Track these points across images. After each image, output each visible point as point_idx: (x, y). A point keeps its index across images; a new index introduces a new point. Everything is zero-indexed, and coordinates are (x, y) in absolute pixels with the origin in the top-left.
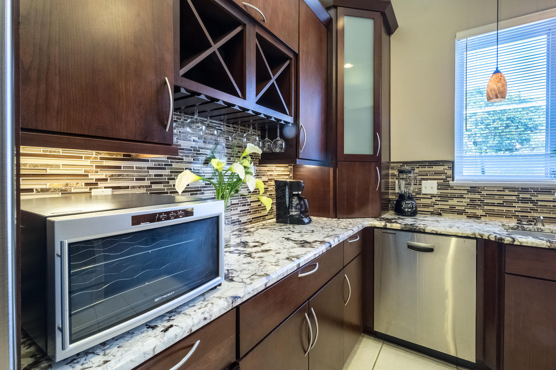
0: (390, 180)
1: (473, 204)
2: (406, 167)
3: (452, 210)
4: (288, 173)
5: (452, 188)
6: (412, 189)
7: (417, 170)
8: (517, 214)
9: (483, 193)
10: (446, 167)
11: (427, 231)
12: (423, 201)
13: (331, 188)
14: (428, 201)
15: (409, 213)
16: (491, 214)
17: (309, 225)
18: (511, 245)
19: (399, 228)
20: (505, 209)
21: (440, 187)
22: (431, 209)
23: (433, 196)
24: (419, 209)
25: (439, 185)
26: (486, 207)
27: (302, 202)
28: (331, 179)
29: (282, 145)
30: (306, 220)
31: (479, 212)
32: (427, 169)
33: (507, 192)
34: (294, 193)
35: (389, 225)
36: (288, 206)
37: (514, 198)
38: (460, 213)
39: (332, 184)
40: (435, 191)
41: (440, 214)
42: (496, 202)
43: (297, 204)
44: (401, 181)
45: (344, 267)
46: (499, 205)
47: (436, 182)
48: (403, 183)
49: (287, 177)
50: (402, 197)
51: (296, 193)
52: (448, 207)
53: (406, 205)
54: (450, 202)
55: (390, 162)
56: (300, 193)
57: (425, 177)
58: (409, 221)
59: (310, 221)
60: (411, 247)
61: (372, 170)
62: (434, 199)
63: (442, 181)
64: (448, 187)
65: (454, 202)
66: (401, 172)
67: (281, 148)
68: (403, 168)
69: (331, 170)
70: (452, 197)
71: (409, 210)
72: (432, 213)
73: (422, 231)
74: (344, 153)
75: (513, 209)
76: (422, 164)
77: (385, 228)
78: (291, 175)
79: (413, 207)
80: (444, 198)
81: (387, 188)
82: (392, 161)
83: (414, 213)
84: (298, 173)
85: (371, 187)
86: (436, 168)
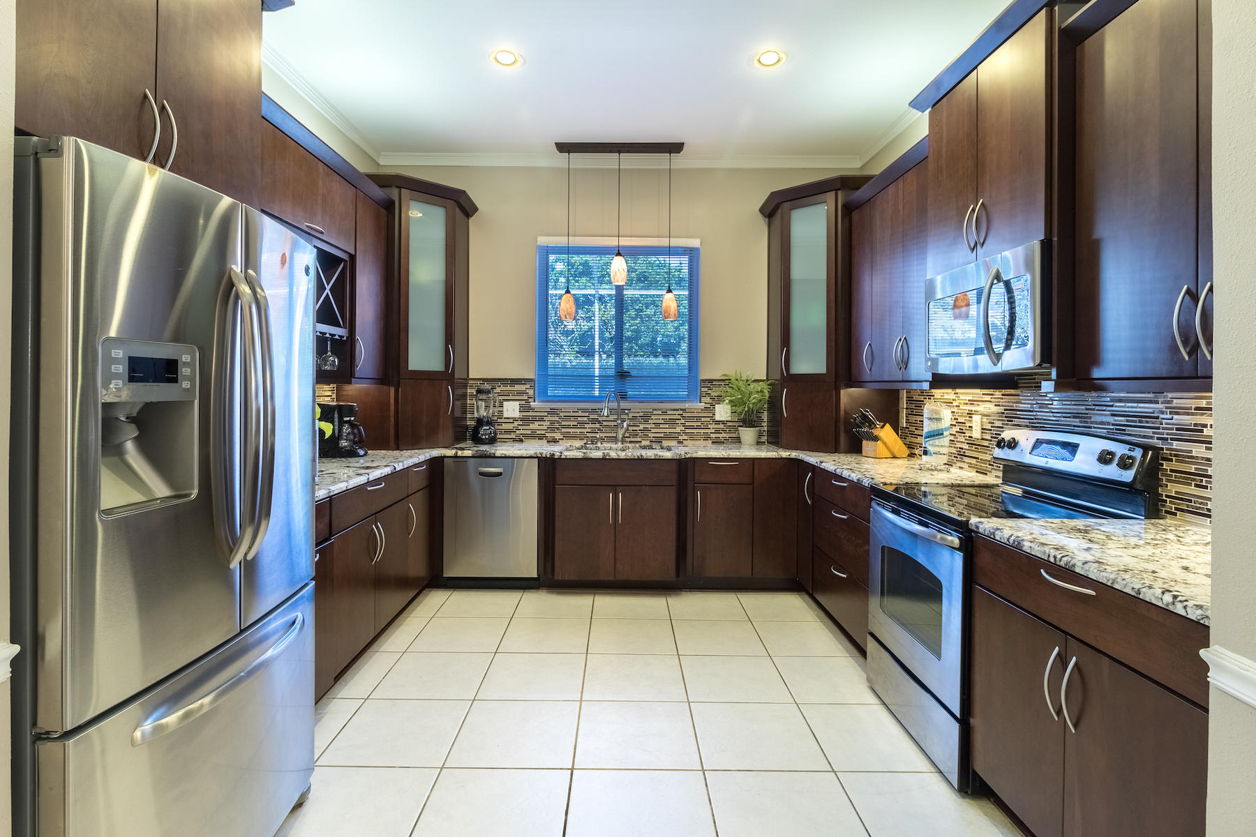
0: (469, 402)
1: (552, 429)
2: (487, 386)
3: (534, 436)
4: (330, 393)
5: (533, 410)
6: (491, 412)
7: (498, 390)
8: (588, 435)
9: (562, 414)
10: (528, 386)
11: (497, 455)
12: (505, 426)
13: (392, 413)
14: (510, 426)
15: (487, 441)
16: (568, 437)
17: (363, 458)
18: (560, 459)
19: (471, 455)
20: (578, 430)
21: (523, 409)
22: (513, 436)
23: (515, 420)
24: (499, 436)
25: (521, 406)
26: (563, 430)
27: (356, 431)
28: (392, 401)
29: (334, 361)
30: (361, 452)
31: (558, 436)
32: (509, 388)
33: (580, 414)
34: (345, 419)
35: (460, 453)
36: (337, 435)
37: (585, 419)
38: (541, 438)
39: (392, 407)
40: (517, 414)
41: (521, 441)
42: (572, 423)
43: (348, 434)
44: (480, 402)
45: (409, 496)
46: (575, 427)
47: (518, 403)
48: (482, 404)
49: (329, 399)
50: (480, 422)
51: (348, 419)
52: (529, 432)
53: (484, 431)
54: (532, 426)
55: (467, 379)
56: (352, 419)
57: (507, 397)
58: (484, 448)
59: (366, 454)
60: (482, 474)
61: (444, 390)
62: (516, 424)
63: (523, 402)
64: (530, 409)
65: (535, 426)
66: (479, 391)
67: (334, 365)
68: (482, 387)
69: (392, 390)
70: (534, 420)
71: (487, 437)
72: (514, 440)
73: (493, 455)
74: (409, 369)
75: (585, 431)
76: (504, 381)
77: (456, 456)
78: (334, 396)
79: (491, 433)
80: (525, 421)
81: (464, 412)
82: (470, 377)
83: (492, 441)
84: (344, 393)
85: (442, 412)
86: (518, 387)
